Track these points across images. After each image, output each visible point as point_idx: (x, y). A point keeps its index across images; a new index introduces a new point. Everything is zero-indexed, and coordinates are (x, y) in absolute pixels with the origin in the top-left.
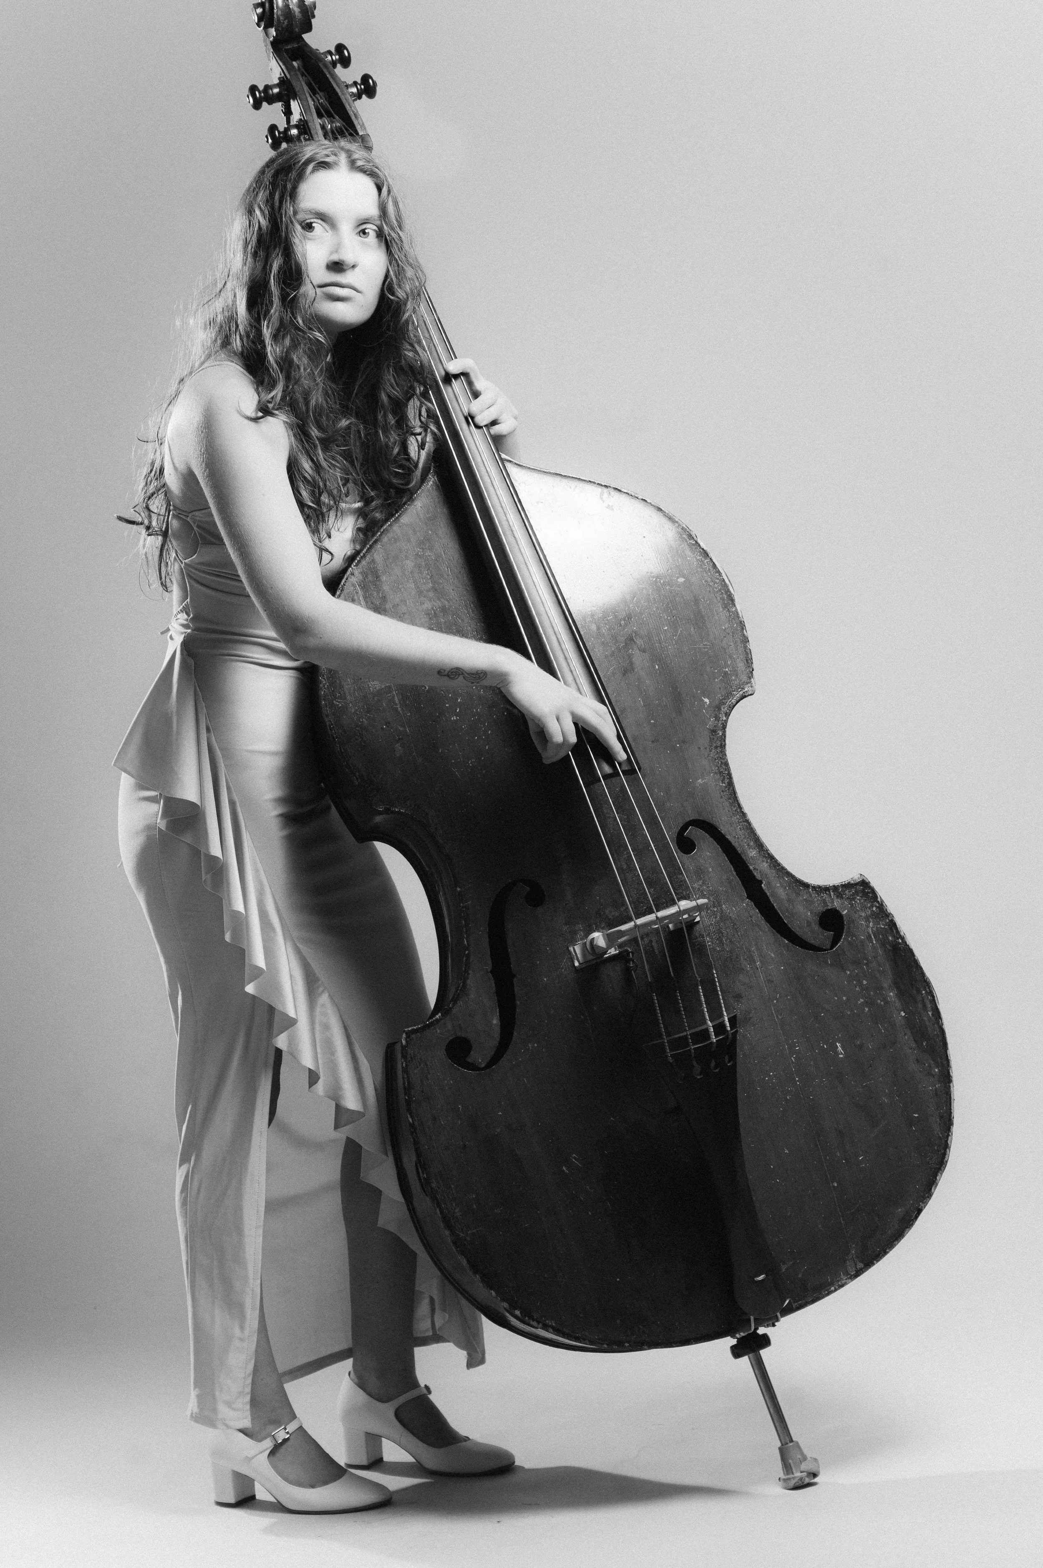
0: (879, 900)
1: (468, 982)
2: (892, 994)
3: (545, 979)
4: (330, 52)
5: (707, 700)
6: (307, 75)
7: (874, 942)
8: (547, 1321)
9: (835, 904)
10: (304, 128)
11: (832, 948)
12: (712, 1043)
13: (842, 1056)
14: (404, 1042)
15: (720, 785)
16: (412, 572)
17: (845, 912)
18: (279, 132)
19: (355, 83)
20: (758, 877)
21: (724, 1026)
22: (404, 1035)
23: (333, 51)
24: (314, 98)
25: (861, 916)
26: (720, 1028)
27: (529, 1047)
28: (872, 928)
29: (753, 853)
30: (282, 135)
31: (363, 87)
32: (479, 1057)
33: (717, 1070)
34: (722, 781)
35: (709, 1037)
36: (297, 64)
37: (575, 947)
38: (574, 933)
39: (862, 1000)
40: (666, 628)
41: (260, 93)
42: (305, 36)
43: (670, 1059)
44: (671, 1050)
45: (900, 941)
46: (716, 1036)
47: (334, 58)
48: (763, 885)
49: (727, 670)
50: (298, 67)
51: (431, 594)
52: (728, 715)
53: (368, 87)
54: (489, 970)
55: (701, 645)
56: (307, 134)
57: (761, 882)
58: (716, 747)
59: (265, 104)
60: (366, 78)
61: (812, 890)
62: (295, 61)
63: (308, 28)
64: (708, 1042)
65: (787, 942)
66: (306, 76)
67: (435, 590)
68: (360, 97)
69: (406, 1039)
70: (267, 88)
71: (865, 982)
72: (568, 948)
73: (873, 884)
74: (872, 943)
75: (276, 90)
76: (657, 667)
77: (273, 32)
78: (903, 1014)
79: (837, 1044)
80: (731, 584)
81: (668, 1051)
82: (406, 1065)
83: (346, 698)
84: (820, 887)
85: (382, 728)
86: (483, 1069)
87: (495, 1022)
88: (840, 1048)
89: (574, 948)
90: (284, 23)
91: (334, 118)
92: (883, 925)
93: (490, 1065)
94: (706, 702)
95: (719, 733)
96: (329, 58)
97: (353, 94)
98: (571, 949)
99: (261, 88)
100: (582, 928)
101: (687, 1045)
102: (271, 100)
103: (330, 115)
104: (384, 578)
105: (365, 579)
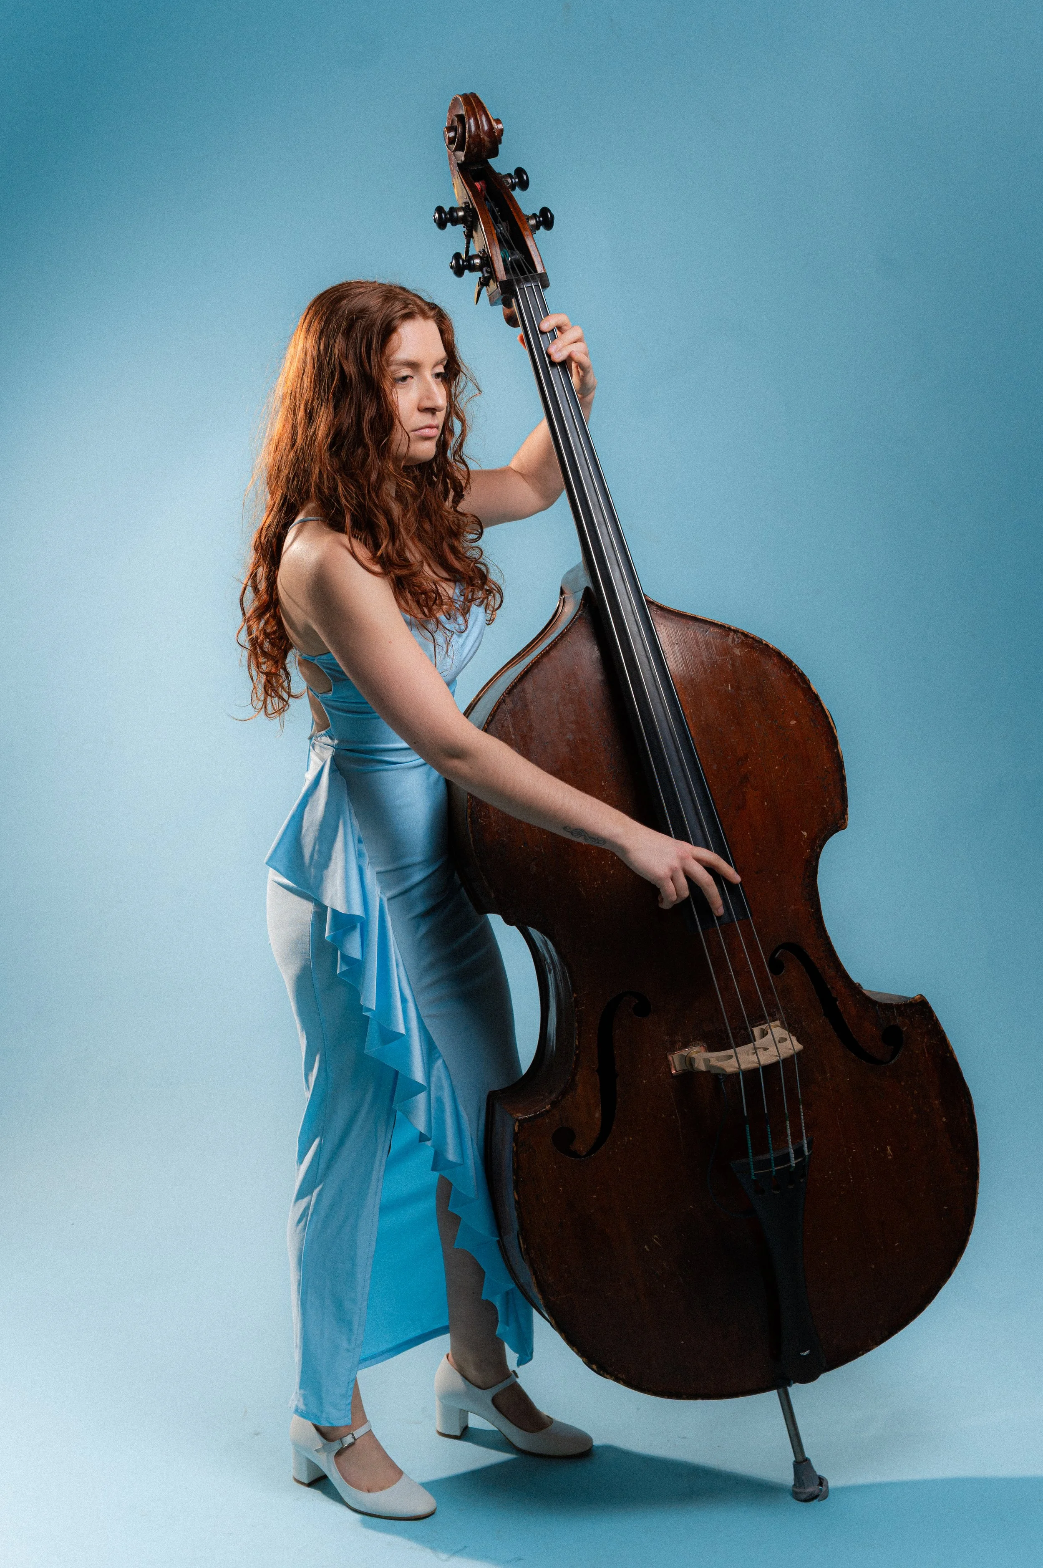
0: (934, 1018)
1: (577, 1078)
2: (937, 1102)
3: (644, 1082)
4: (509, 175)
5: (805, 834)
6: (490, 201)
7: (927, 1056)
8: (619, 1375)
9: (897, 1020)
10: (487, 260)
11: (891, 1060)
12: (791, 1166)
13: (890, 1157)
14: (516, 1129)
15: (809, 911)
16: (557, 704)
17: (904, 1029)
18: (463, 261)
19: (534, 215)
20: (834, 995)
21: (803, 1151)
22: (517, 1124)
23: (513, 174)
24: (496, 227)
25: (919, 1033)
26: (799, 1152)
27: (625, 1140)
28: (926, 1044)
29: (831, 972)
30: (465, 263)
31: (541, 219)
32: (580, 1146)
33: (792, 1187)
34: (811, 907)
35: (789, 1161)
36: (480, 185)
37: (674, 1056)
38: (673, 1043)
39: (911, 1108)
40: (777, 768)
41: (445, 216)
42: (491, 161)
43: (753, 1177)
44: (755, 1169)
45: (948, 1055)
46: (796, 1158)
47: (513, 181)
48: (837, 1003)
49: (825, 806)
50: (481, 189)
51: (573, 727)
52: (821, 847)
53: (546, 219)
54: (596, 1068)
55: (806, 784)
56: (490, 268)
57: (836, 1000)
58: (809, 877)
59: (449, 224)
60: (545, 211)
61: (879, 1008)
62: (478, 182)
63: (494, 153)
64: (788, 1165)
65: (854, 1055)
66: (488, 201)
67: (577, 722)
68: (538, 228)
69: (519, 1126)
70: (452, 209)
71: (916, 1092)
72: (667, 1058)
73: (931, 1003)
74: (925, 1057)
75: (461, 214)
76: (766, 804)
77: (461, 155)
78: (944, 1120)
79: (888, 1147)
80: (835, 727)
81: (753, 1171)
82: (517, 1150)
83: (490, 817)
84: (885, 1004)
85: (520, 848)
86: (584, 1157)
87: (597, 1115)
88: (889, 1151)
89: (672, 1057)
90: (473, 150)
91: (514, 251)
92: (935, 1040)
93: (589, 1153)
94: (804, 835)
95: (812, 864)
96: (510, 181)
97: (532, 226)
98: (670, 1058)
99: (447, 209)
100: (680, 1039)
101: (770, 1167)
102: (455, 221)
103: (511, 248)
104: (531, 707)
105: (515, 707)
